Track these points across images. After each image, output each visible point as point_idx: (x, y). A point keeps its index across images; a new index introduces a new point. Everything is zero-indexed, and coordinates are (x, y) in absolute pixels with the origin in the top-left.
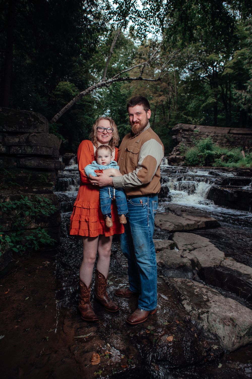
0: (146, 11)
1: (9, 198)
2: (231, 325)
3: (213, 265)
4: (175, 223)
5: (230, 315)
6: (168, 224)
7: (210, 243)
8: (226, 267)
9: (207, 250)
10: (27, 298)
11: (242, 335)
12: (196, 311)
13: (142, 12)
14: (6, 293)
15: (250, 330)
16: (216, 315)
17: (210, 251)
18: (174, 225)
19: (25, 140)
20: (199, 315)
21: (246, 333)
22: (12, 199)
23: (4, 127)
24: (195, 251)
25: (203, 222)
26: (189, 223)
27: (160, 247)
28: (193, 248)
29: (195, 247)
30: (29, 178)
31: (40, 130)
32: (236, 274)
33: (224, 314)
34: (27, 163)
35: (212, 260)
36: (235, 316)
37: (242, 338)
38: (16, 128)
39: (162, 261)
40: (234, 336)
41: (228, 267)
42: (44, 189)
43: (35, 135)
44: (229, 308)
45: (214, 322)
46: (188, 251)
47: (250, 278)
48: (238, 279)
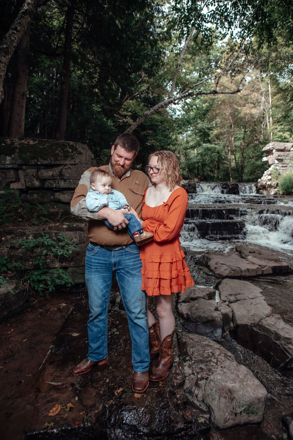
0: (211, 14)
1: (31, 235)
2: (227, 398)
3: (251, 322)
4: (232, 267)
5: (230, 385)
6: (225, 267)
7: (261, 295)
8: (265, 327)
9: (251, 304)
10: (25, 340)
11: (239, 412)
12: (195, 375)
13: (207, 16)
14: (9, 333)
15: (250, 407)
16: (215, 383)
17: (255, 305)
18: (230, 270)
19: (58, 173)
20: (197, 380)
21: (244, 410)
22: (35, 236)
23: (38, 160)
24: (236, 303)
25: (269, 267)
26: (250, 268)
27: (195, 296)
28: (235, 299)
29: (238, 298)
30: (60, 213)
31: (77, 161)
32: (272, 337)
33: (223, 384)
34: (61, 198)
35: (251, 316)
36: (236, 388)
37: (238, 415)
38: (51, 161)
39: (189, 313)
40: (229, 411)
41: (267, 326)
42: (75, 225)
43: (69, 168)
44: (234, 377)
45: (210, 391)
46: (227, 303)
47: (291, 343)
48: (275, 342)
